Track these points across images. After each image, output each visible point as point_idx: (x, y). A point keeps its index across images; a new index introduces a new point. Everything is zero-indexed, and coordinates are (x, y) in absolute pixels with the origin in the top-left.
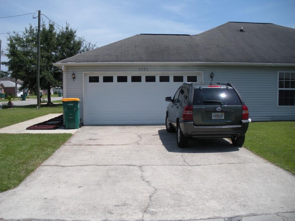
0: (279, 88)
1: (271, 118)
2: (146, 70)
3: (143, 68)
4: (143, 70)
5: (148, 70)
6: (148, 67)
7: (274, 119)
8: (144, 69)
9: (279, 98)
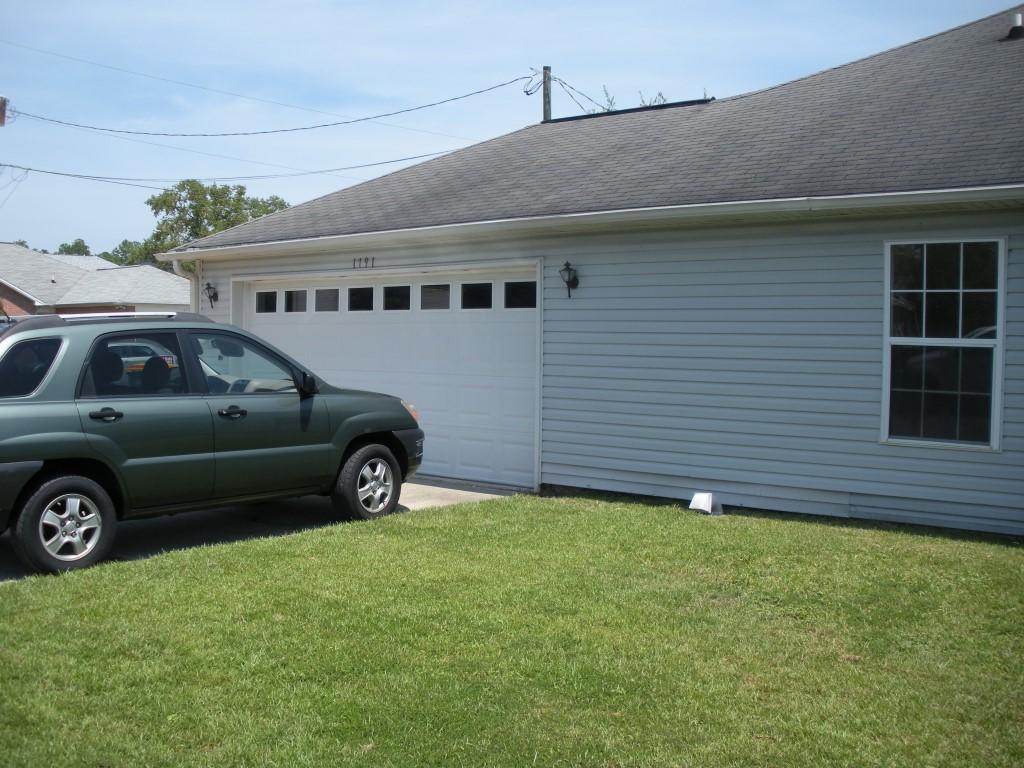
0: (894, 333)
1: (845, 500)
2: (370, 264)
3: (363, 256)
4: (363, 264)
5: (375, 264)
6: (376, 255)
7: (862, 513)
8: (367, 260)
9: (893, 394)
